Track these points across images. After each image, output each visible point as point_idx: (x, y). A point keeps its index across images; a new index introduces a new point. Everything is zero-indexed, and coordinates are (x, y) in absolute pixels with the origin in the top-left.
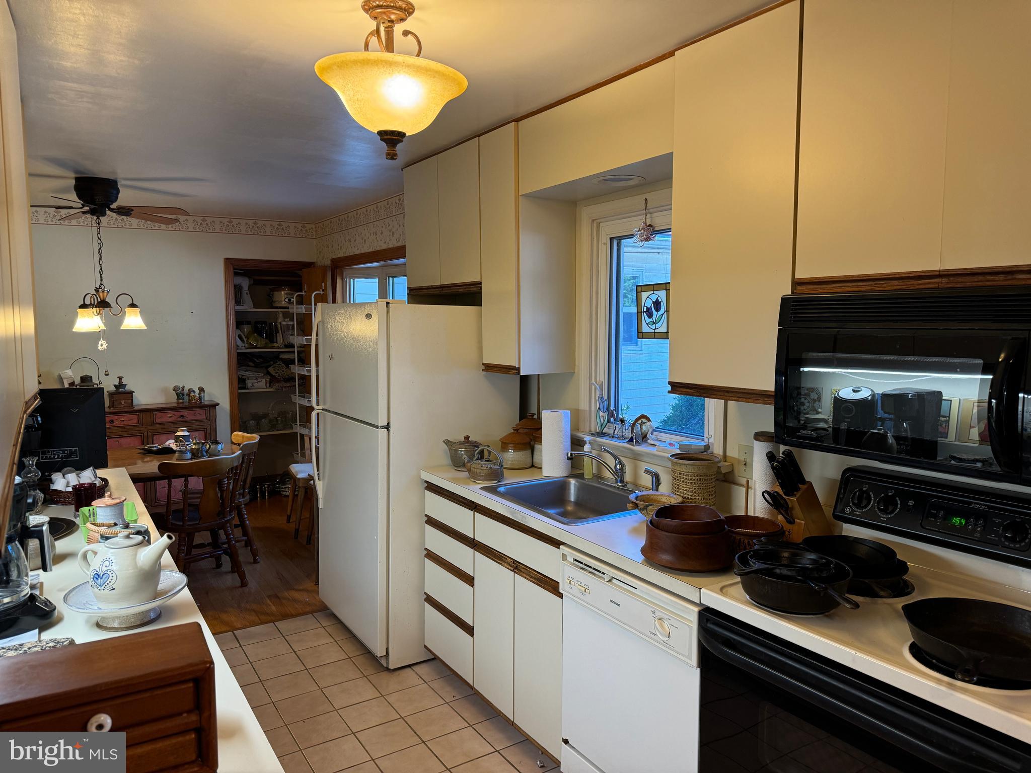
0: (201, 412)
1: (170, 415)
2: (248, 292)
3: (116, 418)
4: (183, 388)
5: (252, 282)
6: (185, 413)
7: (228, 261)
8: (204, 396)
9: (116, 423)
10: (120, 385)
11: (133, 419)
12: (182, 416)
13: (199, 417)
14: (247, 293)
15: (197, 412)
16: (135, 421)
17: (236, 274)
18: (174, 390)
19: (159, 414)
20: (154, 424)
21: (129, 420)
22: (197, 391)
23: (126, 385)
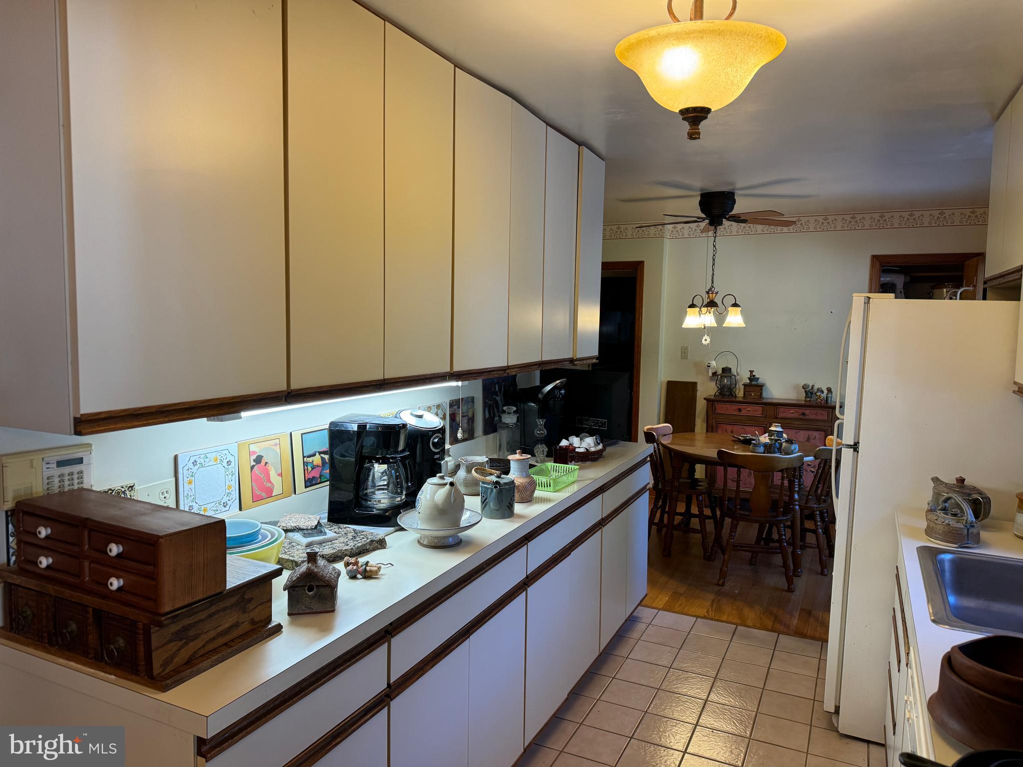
0: (824, 413)
1: (792, 412)
2: (902, 290)
3: (744, 407)
4: (813, 386)
5: (908, 279)
6: (807, 412)
7: (875, 258)
8: (831, 397)
9: (743, 412)
10: (752, 378)
11: (756, 411)
12: (804, 414)
13: (820, 418)
14: (901, 292)
15: (820, 412)
16: (760, 412)
17: (885, 271)
18: (803, 388)
19: (782, 409)
20: (777, 418)
21: (755, 411)
22: (826, 392)
23: (758, 378)
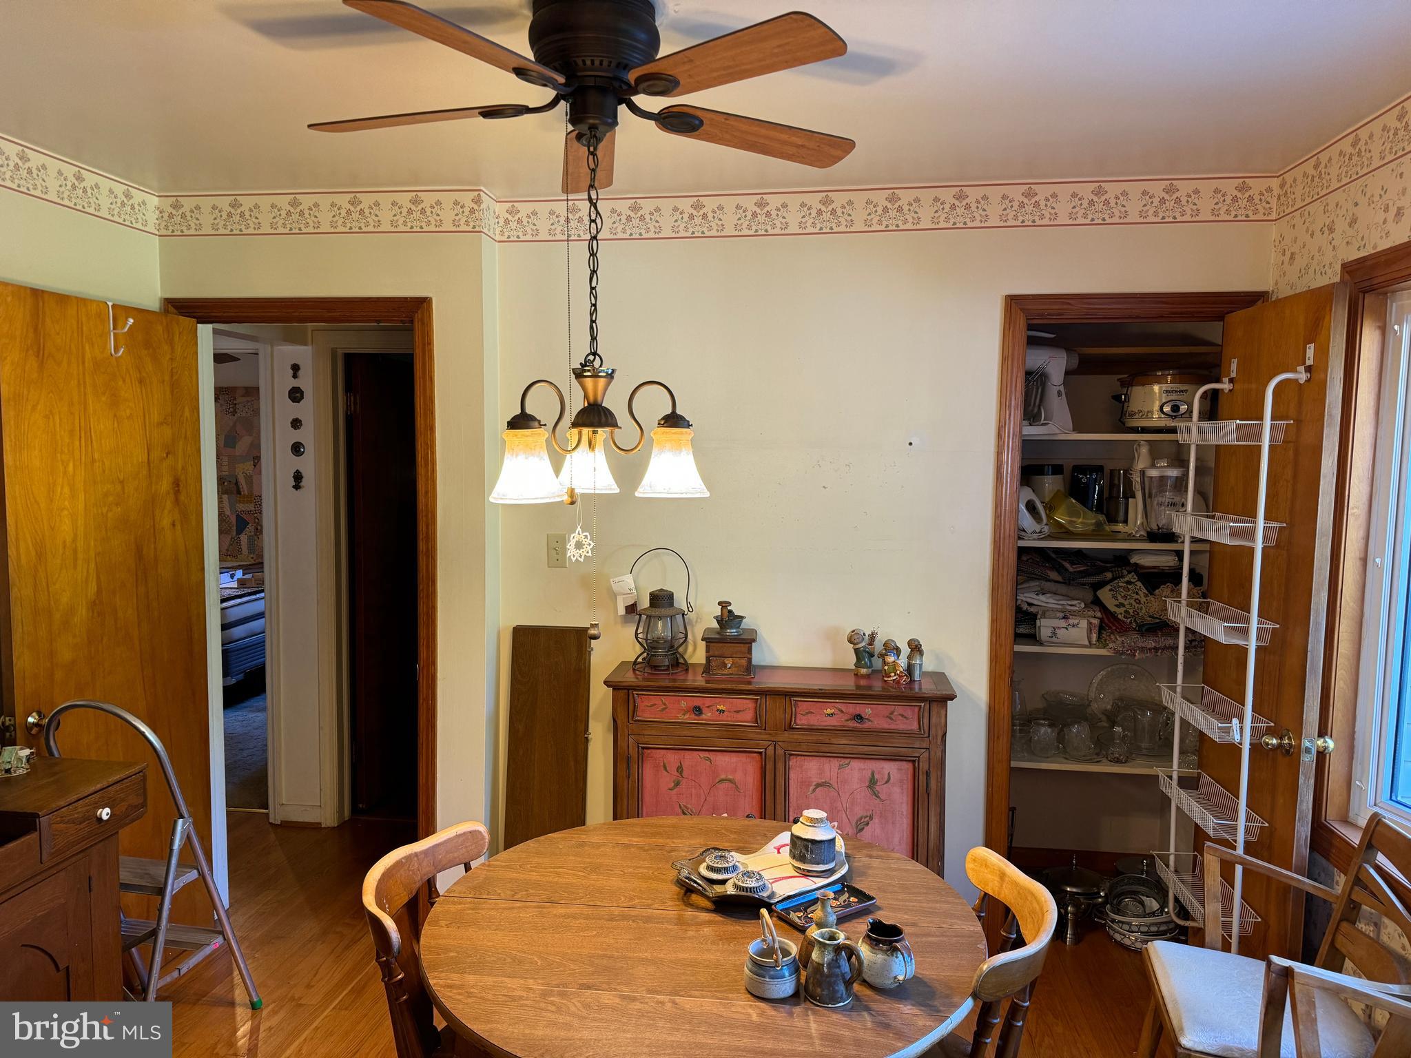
1: (829, 711)
2: (1062, 388)
3: (708, 702)
6: (867, 711)
7: (1014, 303)
9: (707, 715)
10: (727, 618)
12: (859, 717)
13: (901, 725)
14: (1059, 393)
15: (899, 710)
16: (747, 717)
17: (1032, 342)
19: (804, 706)
20: (791, 728)
21: (738, 712)
23: (742, 618)
